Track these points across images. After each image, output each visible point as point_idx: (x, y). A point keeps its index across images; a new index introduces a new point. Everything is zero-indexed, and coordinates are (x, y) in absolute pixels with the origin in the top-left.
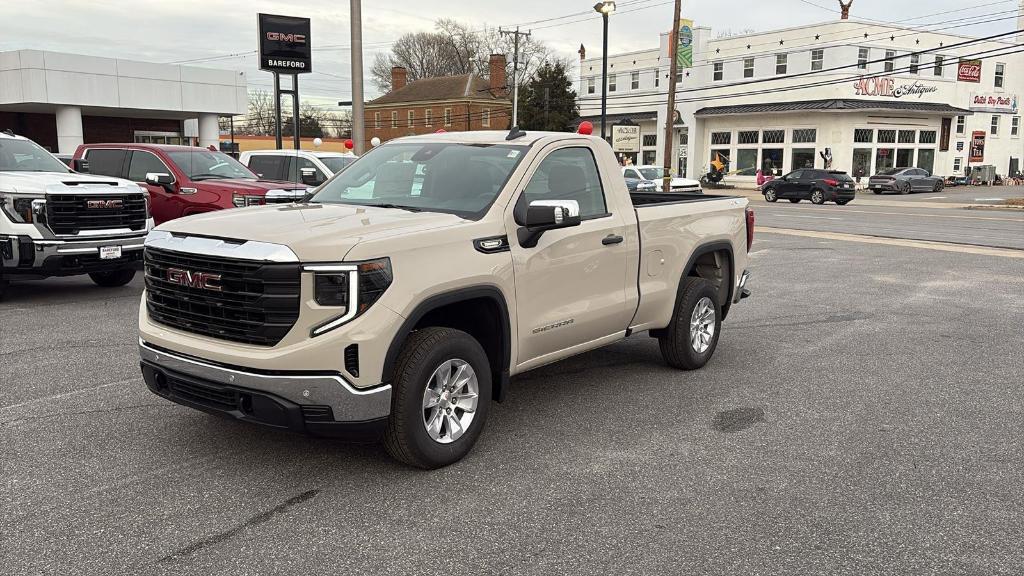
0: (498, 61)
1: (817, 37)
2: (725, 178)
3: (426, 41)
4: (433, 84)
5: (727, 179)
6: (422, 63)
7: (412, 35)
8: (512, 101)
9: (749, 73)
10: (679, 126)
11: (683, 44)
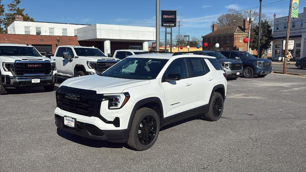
11: (294, 9)
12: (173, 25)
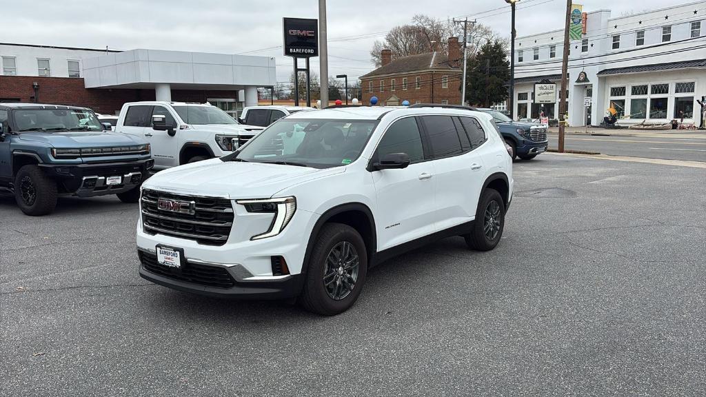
0: (453, 42)
1: (695, 12)
2: (619, 121)
3: (409, 31)
4: (409, 60)
5: (619, 122)
6: (405, 46)
7: (399, 27)
8: (463, 69)
9: (640, 42)
10: (586, 83)
11: (575, 23)
12: (311, 51)
